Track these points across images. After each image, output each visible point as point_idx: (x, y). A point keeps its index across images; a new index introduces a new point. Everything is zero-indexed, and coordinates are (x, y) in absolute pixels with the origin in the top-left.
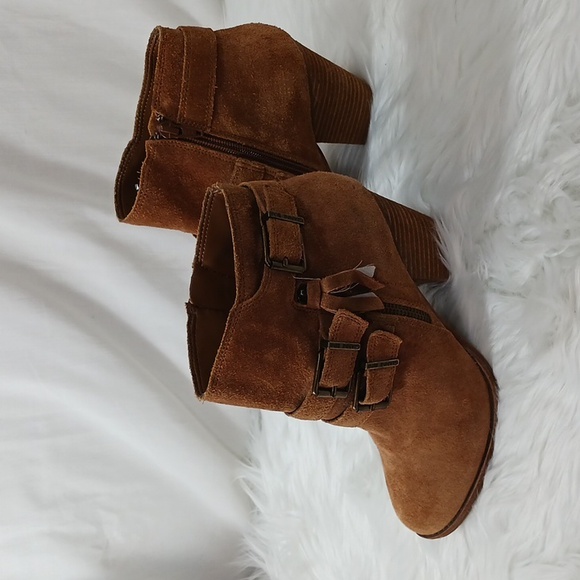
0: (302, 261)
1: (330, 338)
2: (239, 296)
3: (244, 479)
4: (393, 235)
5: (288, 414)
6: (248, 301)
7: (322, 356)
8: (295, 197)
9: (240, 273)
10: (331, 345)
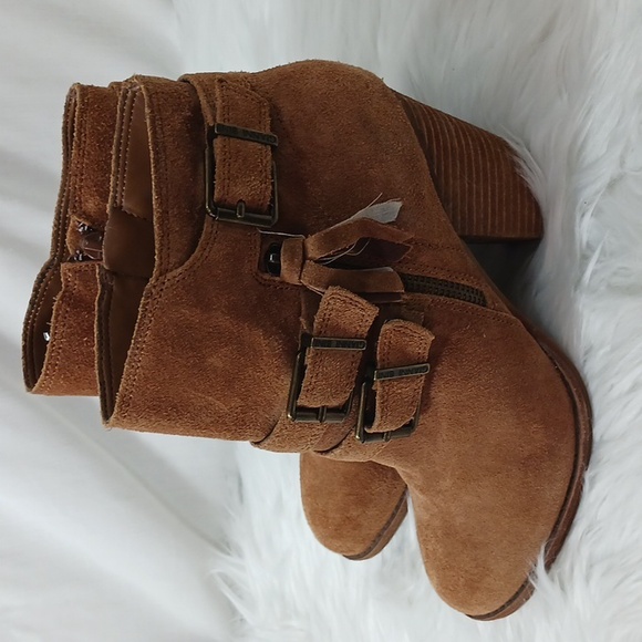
0: (271, 208)
1: (315, 332)
2: (161, 264)
3: (221, 575)
4: (430, 165)
5: (257, 444)
6: (175, 273)
7: (303, 359)
8: (270, 100)
9: (161, 225)
10: (317, 343)
